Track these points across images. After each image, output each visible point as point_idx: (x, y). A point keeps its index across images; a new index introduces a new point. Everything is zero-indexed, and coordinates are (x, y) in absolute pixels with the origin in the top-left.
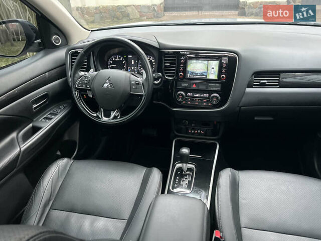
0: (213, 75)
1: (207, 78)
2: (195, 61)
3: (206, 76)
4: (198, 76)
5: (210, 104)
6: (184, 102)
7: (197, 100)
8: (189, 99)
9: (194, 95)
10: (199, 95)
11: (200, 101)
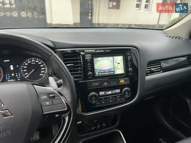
0: (120, 70)
1: (115, 73)
2: (100, 59)
3: (114, 72)
4: (106, 73)
5: (123, 99)
6: (98, 103)
7: (111, 98)
8: (103, 99)
9: (107, 93)
10: (111, 92)
11: (113, 98)
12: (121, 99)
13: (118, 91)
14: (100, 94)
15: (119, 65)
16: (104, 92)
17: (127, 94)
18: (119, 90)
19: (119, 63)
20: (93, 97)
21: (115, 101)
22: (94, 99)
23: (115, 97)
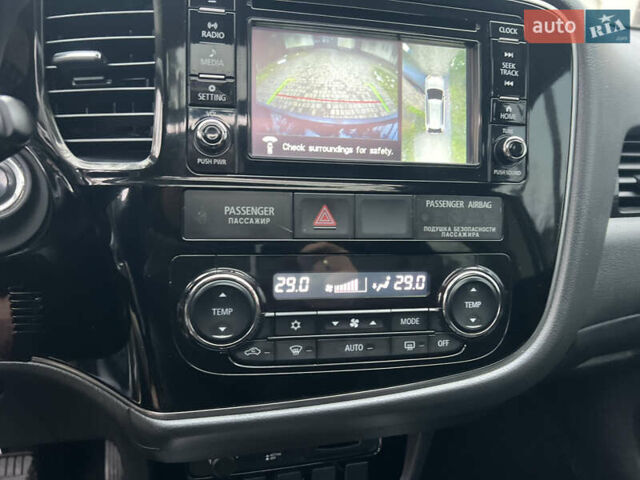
1: (404, 159)
4: (339, 149)
5: (443, 343)
6: (253, 351)
7: (354, 323)
8: (296, 326)
9: (329, 288)
10: (361, 286)
11: (372, 329)
12: (430, 341)
13: (411, 282)
14: (277, 289)
15: (435, 103)
16: (305, 278)
17: (474, 312)
18: (422, 277)
19: (435, 94)
20: (223, 304)
21: (383, 352)
22: (223, 321)
23: (387, 321)
